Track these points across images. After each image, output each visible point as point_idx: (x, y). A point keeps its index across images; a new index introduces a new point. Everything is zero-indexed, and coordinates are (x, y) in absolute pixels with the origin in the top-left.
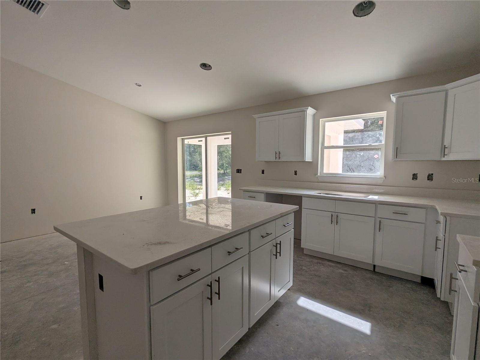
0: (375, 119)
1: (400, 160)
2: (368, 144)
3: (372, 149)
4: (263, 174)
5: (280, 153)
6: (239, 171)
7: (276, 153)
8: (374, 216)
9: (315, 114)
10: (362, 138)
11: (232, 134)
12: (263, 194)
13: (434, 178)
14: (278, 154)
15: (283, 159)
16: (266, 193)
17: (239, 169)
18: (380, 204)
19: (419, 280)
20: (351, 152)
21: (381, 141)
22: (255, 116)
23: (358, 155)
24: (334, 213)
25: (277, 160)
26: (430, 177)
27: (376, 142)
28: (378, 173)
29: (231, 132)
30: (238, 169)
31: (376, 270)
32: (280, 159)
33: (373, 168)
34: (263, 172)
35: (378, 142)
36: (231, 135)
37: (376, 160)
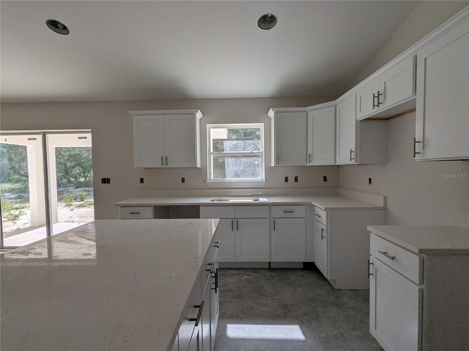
0: (253, 130)
1: (281, 165)
2: (250, 152)
3: (253, 156)
4: (142, 184)
5: (167, 158)
6: (106, 181)
7: (162, 158)
8: (268, 217)
9: (201, 118)
10: (244, 146)
11: (92, 132)
12: (151, 208)
13: (298, 180)
14: (165, 160)
15: (171, 165)
16: (154, 206)
17: (106, 178)
18: (272, 205)
19: (302, 266)
20: (236, 159)
21: (259, 149)
22: (132, 112)
23: (242, 162)
24: (234, 219)
25: (164, 166)
26: (296, 179)
27: (255, 150)
28: (259, 177)
29: (90, 130)
30: (104, 179)
31: (272, 267)
32: (167, 165)
33: (254, 173)
34: (142, 181)
35: (257, 150)
36: (91, 134)
37: (257, 166)
